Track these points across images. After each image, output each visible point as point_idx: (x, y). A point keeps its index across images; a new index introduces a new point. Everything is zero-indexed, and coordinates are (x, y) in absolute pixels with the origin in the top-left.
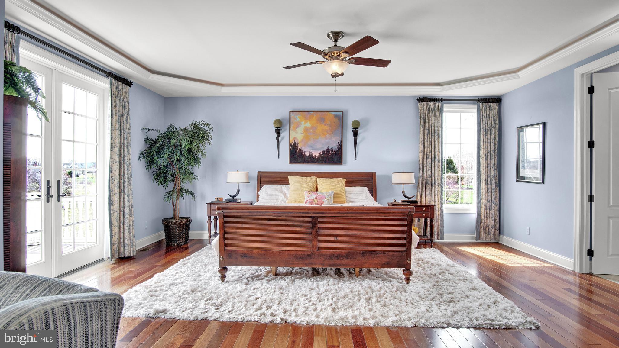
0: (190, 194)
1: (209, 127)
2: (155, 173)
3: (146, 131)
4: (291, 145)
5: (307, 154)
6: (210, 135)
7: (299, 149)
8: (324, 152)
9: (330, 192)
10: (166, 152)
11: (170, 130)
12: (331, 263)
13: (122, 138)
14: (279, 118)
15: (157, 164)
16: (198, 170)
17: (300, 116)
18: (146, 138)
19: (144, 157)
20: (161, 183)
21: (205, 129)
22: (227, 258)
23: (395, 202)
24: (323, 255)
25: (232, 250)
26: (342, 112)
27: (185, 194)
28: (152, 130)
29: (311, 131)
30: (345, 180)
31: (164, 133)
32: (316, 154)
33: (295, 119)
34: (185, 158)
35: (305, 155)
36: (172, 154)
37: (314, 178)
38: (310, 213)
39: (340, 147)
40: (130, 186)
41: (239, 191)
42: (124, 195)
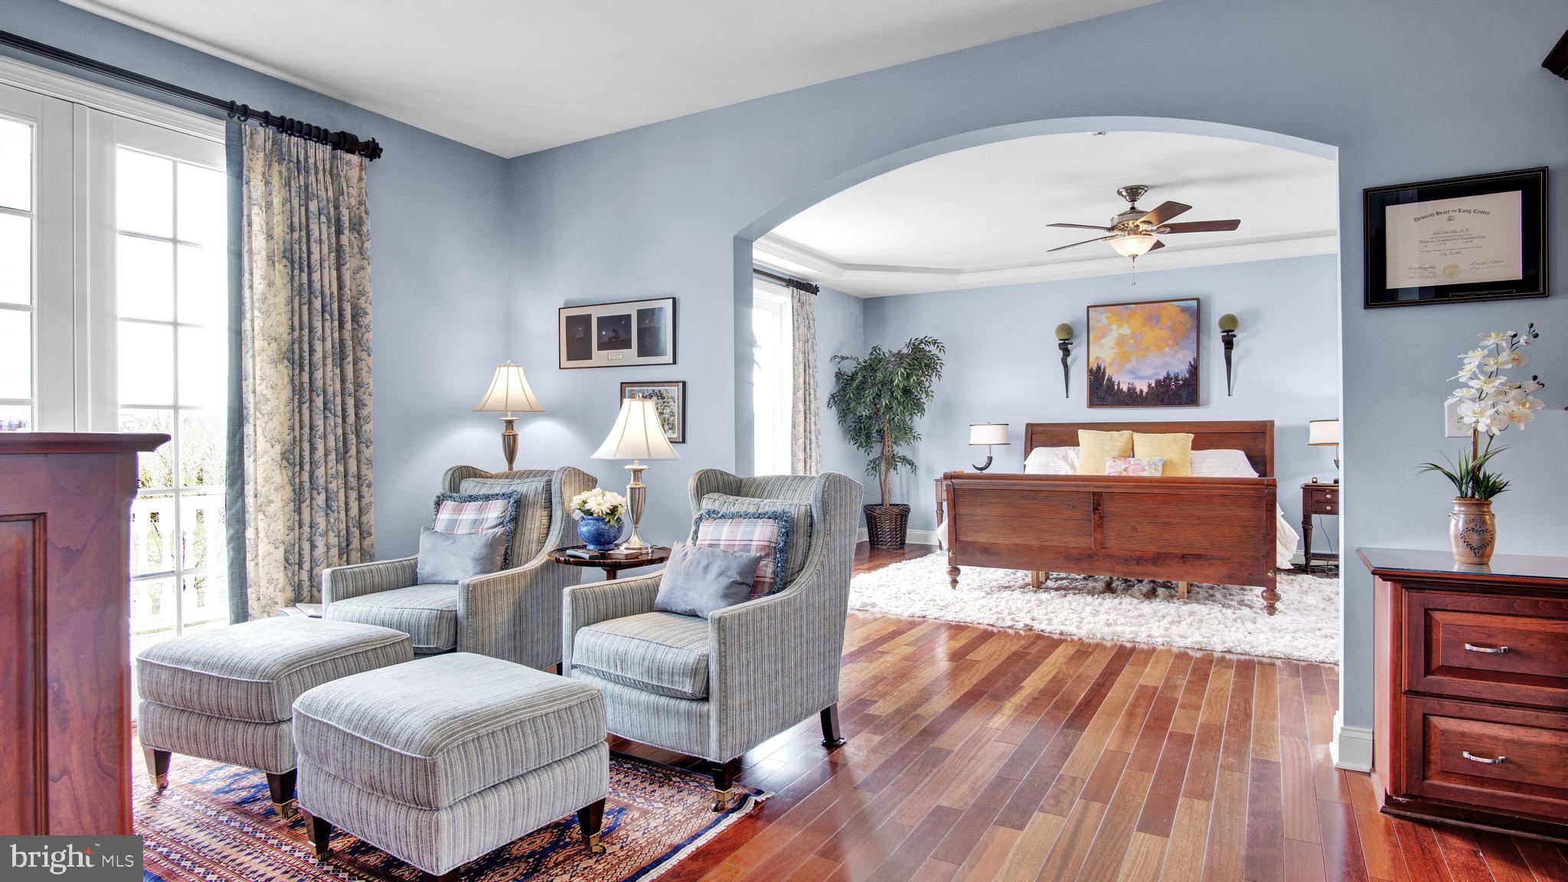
0: (907, 465)
1: (938, 346)
2: (852, 428)
3: (838, 360)
4: (1090, 371)
5: (1125, 388)
6: (938, 361)
7: (1108, 379)
8: (1158, 383)
9: (1156, 459)
10: (869, 395)
11: (873, 356)
12: (1127, 570)
13: (807, 375)
14: (1067, 322)
15: (855, 414)
16: (920, 424)
17: (1109, 315)
18: (838, 371)
19: (835, 402)
20: (861, 445)
21: (930, 351)
22: (959, 554)
23: (1316, 482)
24: (1112, 556)
25: (966, 542)
26: (1198, 300)
27: (899, 464)
28: (847, 358)
29: (1132, 342)
30: (1192, 436)
31: (865, 362)
32: (1142, 386)
33: (1099, 321)
34: (899, 403)
35: (1121, 391)
36: (879, 396)
37: (1127, 433)
38: (1088, 486)
39: (1194, 370)
40: (818, 448)
41: (990, 459)
42: (810, 463)
